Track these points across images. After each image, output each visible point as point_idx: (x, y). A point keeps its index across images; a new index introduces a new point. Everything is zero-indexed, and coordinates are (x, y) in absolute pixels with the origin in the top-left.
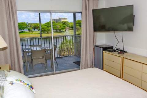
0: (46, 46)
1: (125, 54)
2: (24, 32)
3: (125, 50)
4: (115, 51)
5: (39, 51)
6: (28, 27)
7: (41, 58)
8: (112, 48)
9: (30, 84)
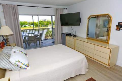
0: (37, 34)
1: (77, 37)
2: (26, 27)
3: (76, 35)
4: (72, 36)
5: (33, 36)
6: (28, 24)
7: (34, 40)
8: (70, 34)
9: (25, 53)
